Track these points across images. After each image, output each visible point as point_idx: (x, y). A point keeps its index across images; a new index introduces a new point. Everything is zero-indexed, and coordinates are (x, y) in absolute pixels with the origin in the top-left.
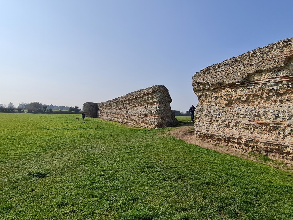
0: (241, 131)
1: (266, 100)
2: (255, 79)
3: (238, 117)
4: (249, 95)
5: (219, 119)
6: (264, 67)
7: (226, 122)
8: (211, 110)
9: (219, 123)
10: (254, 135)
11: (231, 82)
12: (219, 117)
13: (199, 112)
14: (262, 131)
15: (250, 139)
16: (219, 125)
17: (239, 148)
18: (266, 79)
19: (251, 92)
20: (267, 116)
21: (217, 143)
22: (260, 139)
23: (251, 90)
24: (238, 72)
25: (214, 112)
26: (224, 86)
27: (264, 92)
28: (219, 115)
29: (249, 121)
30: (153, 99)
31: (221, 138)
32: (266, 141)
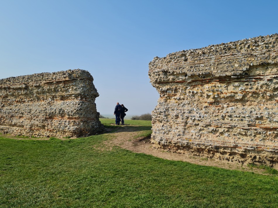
0: (235, 138)
1: (268, 100)
2: (258, 73)
3: (231, 120)
4: (246, 92)
5: (199, 122)
6: (273, 60)
7: (211, 126)
8: (184, 110)
9: (199, 128)
10: (256, 143)
11: (224, 75)
12: (200, 119)
13: (163, 113)
14: (266, 137)
15: (252, 147)
16: (200, 130)
17: (233, 160)
18: (273, 74)
19: (250, 89)
20: (273, 119)
21: (196, 155)
22: (265, 147)
23: (249, 87)
24: (235, 62)
25: (190, 112)
26: (210, 79)
27: (267, 90)
28: (200, 117)
29: (248, 125)
30: (67, 91)
31: (203, 147)
32: (274, 149)
